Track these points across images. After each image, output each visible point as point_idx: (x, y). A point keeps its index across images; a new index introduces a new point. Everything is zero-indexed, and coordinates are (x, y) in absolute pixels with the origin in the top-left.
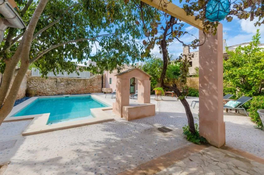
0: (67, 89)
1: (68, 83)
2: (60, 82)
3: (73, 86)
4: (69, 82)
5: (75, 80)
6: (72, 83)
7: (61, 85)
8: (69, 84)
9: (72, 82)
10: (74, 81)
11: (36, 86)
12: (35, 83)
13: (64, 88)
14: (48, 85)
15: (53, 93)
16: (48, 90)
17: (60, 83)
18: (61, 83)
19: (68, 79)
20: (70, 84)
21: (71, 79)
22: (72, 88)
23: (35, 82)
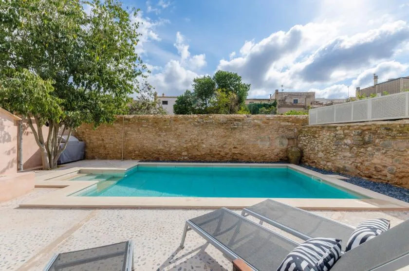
0: (359, 160)
1: (363, 139)
2: (343, 136)
3: (378, 150)
4: (367, 138)
5: (388, 129)
6: (377, 141)
7: (346, 144)
8: (365, 144)
9: (378, 138)
10: (385, 132)
11: (305, 145)
12: (304, 138)
13: (350, 155)
14: (322, 143)
15: (329, 164)
16: (321, 154)
17: (343, 139)
18: (345, 141)
19: (365, 128)
20: (368, 143)
21: (373, 128)
22: (378, 159)
23: (305, 136)
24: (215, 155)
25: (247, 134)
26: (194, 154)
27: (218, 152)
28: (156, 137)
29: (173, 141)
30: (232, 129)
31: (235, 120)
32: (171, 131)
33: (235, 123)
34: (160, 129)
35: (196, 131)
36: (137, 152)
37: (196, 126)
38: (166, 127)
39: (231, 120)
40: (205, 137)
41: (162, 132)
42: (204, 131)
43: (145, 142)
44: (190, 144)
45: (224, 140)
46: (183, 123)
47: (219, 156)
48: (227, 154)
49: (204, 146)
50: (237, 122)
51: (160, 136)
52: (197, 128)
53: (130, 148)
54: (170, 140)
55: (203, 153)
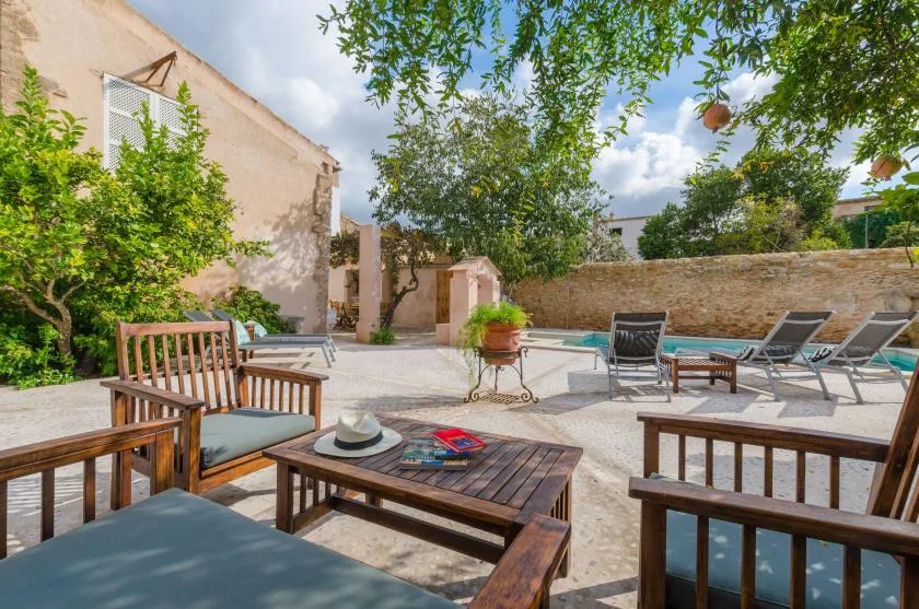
24: (726, 326)
25: (800, 290)
26: (685, 324)
27: (733, 322)
28: (619, 296)
29: (648, 302)
30: (763, 280)
31: (772, 264)
32: (644, 286)
33: (771, 269)
34: (625, 284)
35: (688, 286)
36: (587, 319)
37: (688, 277)
38: (633, 280)
39: (760, 265)
40: (706, 295)
41: (627, 288)
42: (703, 285)
43: (600, 303)
44: (677, 308)
45: (745, 300)
46: (663, 274)
47: (735, 329)
48: (752, 326)
49: (705, 310)
50: (775, 267)
51: (623, 294)
52: (689, 281)
53: (578, 313)
54: (642, 301)
55: (702, 323)
